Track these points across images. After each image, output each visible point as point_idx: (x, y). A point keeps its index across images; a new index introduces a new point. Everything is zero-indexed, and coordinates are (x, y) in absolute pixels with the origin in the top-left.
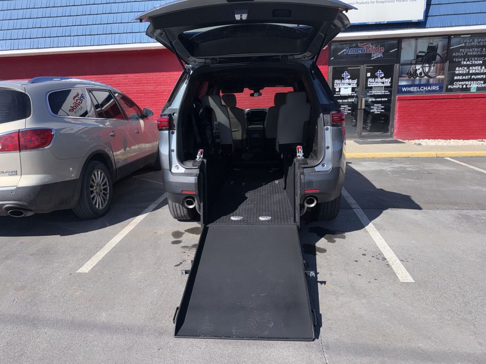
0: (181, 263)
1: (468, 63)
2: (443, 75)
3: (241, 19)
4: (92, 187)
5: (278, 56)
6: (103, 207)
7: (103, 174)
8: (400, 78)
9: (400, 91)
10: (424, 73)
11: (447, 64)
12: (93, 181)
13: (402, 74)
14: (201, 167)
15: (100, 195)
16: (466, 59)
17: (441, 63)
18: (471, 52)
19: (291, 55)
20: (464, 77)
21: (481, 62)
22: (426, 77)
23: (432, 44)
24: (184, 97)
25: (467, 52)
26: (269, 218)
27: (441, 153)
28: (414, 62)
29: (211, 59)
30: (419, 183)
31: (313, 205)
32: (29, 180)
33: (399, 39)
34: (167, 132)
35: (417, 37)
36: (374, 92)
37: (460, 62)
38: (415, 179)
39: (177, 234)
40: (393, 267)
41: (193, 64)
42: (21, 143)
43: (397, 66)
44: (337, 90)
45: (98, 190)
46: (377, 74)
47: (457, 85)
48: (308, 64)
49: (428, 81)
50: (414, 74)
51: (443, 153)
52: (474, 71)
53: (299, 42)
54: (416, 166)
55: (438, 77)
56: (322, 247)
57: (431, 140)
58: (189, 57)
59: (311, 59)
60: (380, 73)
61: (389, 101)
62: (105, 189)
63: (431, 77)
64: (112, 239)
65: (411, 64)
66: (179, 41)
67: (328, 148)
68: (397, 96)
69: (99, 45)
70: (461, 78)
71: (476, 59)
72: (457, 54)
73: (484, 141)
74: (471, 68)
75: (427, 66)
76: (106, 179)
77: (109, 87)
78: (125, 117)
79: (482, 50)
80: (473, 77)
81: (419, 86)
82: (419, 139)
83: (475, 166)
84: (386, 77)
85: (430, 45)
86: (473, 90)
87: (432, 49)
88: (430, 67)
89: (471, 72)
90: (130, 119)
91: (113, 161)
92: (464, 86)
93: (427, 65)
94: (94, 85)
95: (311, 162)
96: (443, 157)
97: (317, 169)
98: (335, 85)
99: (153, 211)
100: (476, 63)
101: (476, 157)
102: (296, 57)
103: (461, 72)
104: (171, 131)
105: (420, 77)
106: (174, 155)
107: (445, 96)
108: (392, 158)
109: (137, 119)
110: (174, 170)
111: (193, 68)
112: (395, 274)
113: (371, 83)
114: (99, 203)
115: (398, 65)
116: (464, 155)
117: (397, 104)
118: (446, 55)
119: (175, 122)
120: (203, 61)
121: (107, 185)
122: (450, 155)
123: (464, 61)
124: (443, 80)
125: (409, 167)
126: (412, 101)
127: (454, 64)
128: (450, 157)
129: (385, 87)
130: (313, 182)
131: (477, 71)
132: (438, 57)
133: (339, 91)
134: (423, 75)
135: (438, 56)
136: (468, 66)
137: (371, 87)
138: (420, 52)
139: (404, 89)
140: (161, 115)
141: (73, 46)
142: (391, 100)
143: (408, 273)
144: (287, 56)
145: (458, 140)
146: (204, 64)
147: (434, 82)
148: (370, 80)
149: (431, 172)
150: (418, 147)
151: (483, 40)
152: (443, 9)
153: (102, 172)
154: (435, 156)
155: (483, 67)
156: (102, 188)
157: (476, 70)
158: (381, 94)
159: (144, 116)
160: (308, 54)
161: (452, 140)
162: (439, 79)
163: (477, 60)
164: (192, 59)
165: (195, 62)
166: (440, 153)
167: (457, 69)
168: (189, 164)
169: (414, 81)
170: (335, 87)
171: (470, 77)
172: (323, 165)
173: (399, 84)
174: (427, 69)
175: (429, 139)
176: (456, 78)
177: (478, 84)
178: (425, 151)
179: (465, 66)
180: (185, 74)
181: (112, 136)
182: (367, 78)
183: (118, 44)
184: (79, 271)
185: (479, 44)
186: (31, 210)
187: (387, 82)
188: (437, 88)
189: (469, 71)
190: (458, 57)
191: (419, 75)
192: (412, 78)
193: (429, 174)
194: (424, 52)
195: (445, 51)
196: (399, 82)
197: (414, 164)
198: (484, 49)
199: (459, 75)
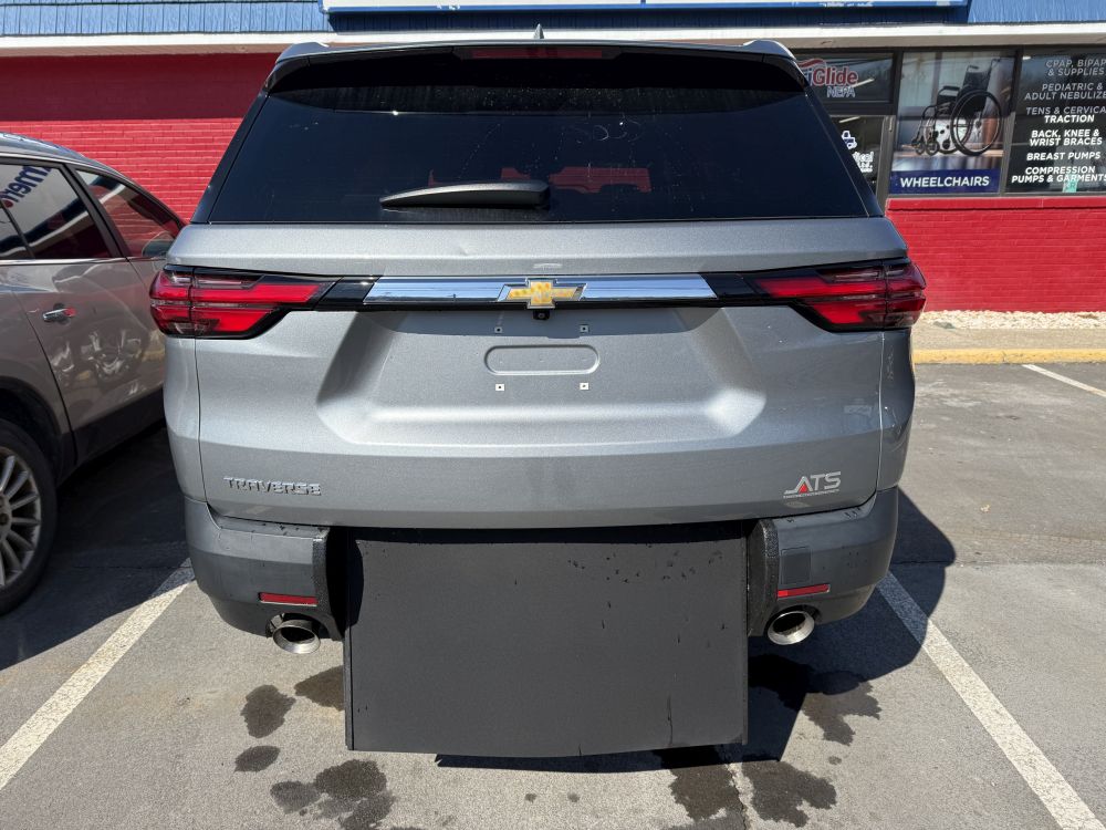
1: (1061, 119)
2: (1000, 147)
8: (896, 155)
9: (895, 188)
10: (954, 141)
11: (1010, 121)
13: (900, 142)
16: (1057, 110)
17: (995, 117)
18: (1068, 91)
20: (1050, 156)
21: (1091, 119)
22: (958, 153)
23: (976, 68)
25: (1059, 93)
27: (1014, 351)
28: (930, 112)
30: (1003, 454)
33: (896, 54)
35: (939, 50)
37: (1042, 116)
38: (983, 436)
39: (265, 710)
43: (889, 123)
47: (1032, 176)
49: (964, 162)
50: (929, 145)
51: (1019, 351)
52: (1073, 142)
54: (964, 392)
55: (989, 153)
57: (968, 312)
60: (846, 138)
62: (24, 512)
63: (971, 154)
65: (924, 117)
68: (889, 200)
71: (1080, 109)
72: (1035, 96)
73: (1095, 318)
74: (1066, 133)
75: (962, 126)
79: (1095, 88)
80: (1071, 155)
81: (943, 174)
84: (861, 149)
85: (972, 71)
86: (1070, 189)
87: (976, 82)
88: (969, 127)
89: (1066, 142)
92: (1050, 179)
93: (962, 122)
96: (1018, 364)
100: (1082, 119)
103: (1042, 142)
105: (945, 153)
107: (1003, 201)
115: (892, 118)
116: (1072, 359)
118: (1009, 98)
122: (1038, 359)
123: (1052, 114)
124: (999, 159)
125: (949, 396)
126: (924, 215)
127: (1028, 123)
128: (1036, 364)
130: (808, 555)
131: (1081, 141)
132: (989, 103)
134: (952, 147)
135: (988, 100)
136: (1060, 128)
138: (946, 88)
139: (905, 183)
145: (1031, 315)
147: (979, 168)
149: (1014, 413)
150: (947, 332)
151: (1097, 63)
154: (999, 360)
155: (1096, 133)
157: (1078, 138)
161: (1018, 314)
162: (991, 159)
163: (1083, 113)
166: (1012, 354)
167: (1034, 133)
169: (929, 161)
171: (1066, 156)
173: (895, 169)
174: (961, 133)
175: (963, 309)
176: (1030, 157)
177: (1081, 174)
178: (974, 346)
179: (1053, 126)
185: (1088, 71)
187: (863, 163)
188: (986, 181)
189: (1061, 142)
190: (1038, 104)
191: (942, 148)
192: (925, 154)
193: (1011, 421)
194: (956, 89)
195: (1008, 89)
196: (894, 165)
197: (956, 386)
198: (1100, 87)
199: (1039, 149)
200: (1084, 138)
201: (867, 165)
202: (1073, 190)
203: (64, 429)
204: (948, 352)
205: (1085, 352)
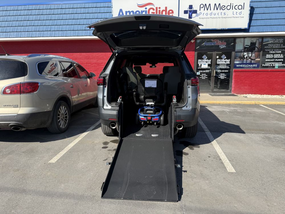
0: (107, 159)
1: (273, 52)
2: (259, 58)
3: (143, 29)
4: (59, 115)
5: (164, 47)
6: (64, 127)
7: (65, 108)
8: (235, 60)
9: (235, 67)
10: (249, 57)
11: (261, 53)
12: (60, 112)
13: (236, 57)
14: (120, 106)
15: (63, 120)
16: (272, 50)
17: (258, 52)
18: (274, 46)
19: (170, 47)
20: (271, 60)
21: (280, 52)
22: (250, 59)
24: (112, 67)
25: (272, 46)
26: (157, 135)
27: (258, 102)
28: (243, 51)
29: (127, 48)
30: (244, 119)
31: (181, 129)
32: (24, 110)
33: (235, 38)
34: (102, 86)
35: (244, 37)
36: (220, 67)
37: (269, 51)
38: (242, 116)
39: (106, 143)
40: (225, 164)
41: (118, 50)
42: (21, 90)
43: (233, 53)
44: (200, 65)
45: (62, 117)
46: (222, 57)
47: (267, 64)
48: (180, 52)
49: (251, 61)
50: (243, 58)
51: (259, 102)
52: (276, 57)
53: (174, 40)
54: (243, 109)
55: (257, 59)
56: (186, 152)
57: (253, 95)
58: (115, 46)
59: (182, 49)
60: (224, 56)
61: (229, 72)
62: (66, 117)
63: (253, 60)
64: (69, 145)
65: (241, 52)
66: (110, 38)
67: (189, 97)
68: (234, 69)
69: (66, 36)
70: (269, 60)
72: (267, 47)
73: (282, 96)
74: (275, 55)
75: (250, 53)
76: (67, 111)
77: (71, 60)
78: (79, 77)
79: (281, 45)
80: (276, 60)
81: (246, 64)
82: (246, 94)
83: (276, 110)
84: (227, 59)
85: (252, 42)
86: (276, 67)
87: (253, 44)
88: (252, 54)
89: (275, 57)
90: (82, 78)
91: (71, 101)
92: (271, 65)
94: (63, 59)
95: (180, 105)
97: (183, 109)
98: (199, 62)
99: (92, 130)
100: (278, 52)
101: (278, 105)
102: (173, 48)
103: (269, 57)
104: (104, 86)
105: (247, 59)
106: (106, 98)
107: (260, 70)
108: (230, 104)
109: (86, 78)
110: (105, 107)
111: (117, 53)
112: (225, 168)
113: (219, 62)
114: (62, 125)
116: (271, 104)
117: (234, 74)
119: (107, 81)
120: (123, 49)
121: (67, 114)
122: (263, 104)
123: (271, 51)
124: (259, 61)
125: (239, 110)
126: (242, 73)
127: (265, 53)
129: (227, 64)
130: (181, 115)
131: (278, 57)
132: (256, 49)
133: (201, 66)
134: (248, 58)
135: (256, 48)
136: (274, 54)
137: (219, 64)
138: (246, 45)
139: (238, 66)
140: (99, 77)
141: (52, 37)
142: (230, 71)
143: (233, 168)
144: (168, 48)
145: (268, 95)
146: (123, 50)
147: (254, 62)
148: (218, 60)
150: (245, 98)
151: (281, 40)
152: (259, 23)
153: (65, 107)
154: (254, 104)
155: (282, 55)
156: (64, 116)
157: (277, 56)
158: (224, 68)
159: (90, 77)
160: (179, 47)
161: (265, 95)
162: (257, 61)
163: (278, 50)
164: (117, 47)
165: (119, 49)
166: (257, 102)
167: (267, 55)
168: (114, 104)
169: (243, 61)
170: (198, 64)
172: (187, 107)
173: (235, 63)
174: (250, 55)
175: (252, 94)
176: (266, 60)
177: (279, 64)
178: (249, 101)
179: (271, 54)
180: (113, 56)
181: (71, 87)
182: (217, 59)
183: (77, 36)
184: (50, 162)
185: (279, 42)
186: (24, 127)
187: (228, 62)
188: (256, 65)
189: (274, 57)
190: (268, 49)
191: (246, 58)
192: (242, 59)
193: (250, 114)
194: (249, 46)
195: (261, 46)
196: (235, 62)
197: (242, 108)
198: (282, 45)
199: (268, 59)
200: (279, 56)
201: (229, 62)
202: (277, 68)
203: (72, 105)
204: (243, 102)
205: (274, 102)
